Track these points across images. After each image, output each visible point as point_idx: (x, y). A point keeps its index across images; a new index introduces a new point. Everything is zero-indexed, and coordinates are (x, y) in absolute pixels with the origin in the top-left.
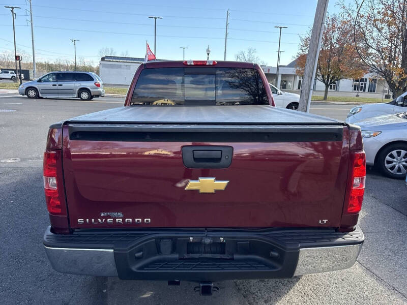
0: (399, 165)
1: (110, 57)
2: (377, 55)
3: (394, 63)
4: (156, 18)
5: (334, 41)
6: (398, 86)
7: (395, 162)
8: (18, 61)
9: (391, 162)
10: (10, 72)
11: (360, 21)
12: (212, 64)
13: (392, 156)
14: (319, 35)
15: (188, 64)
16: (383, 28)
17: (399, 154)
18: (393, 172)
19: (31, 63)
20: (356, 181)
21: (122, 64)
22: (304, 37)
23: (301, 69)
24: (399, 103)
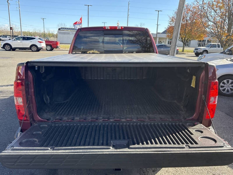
0: (228, 88)
1: (64, 28)
2: (214, 26)
3: (223, 30)
4: (88, 6)
5: (188, 18)
6: (226, 43)
7: (226, 86)
8: (12, 31)
9: (224, 87)
10: (8, 36)
11: (204, 6)
12: (120, 28)
13: (224, 83)
14: (181, 14)
15: (106, 28)
16: (217, 10)
17: (228, 82)
18: (225, 92)
19: (19, 32)
20: (212, 99)
21: (70, 32)
22: (171, 17)
23: (169, 35)
24: (227, 53)
